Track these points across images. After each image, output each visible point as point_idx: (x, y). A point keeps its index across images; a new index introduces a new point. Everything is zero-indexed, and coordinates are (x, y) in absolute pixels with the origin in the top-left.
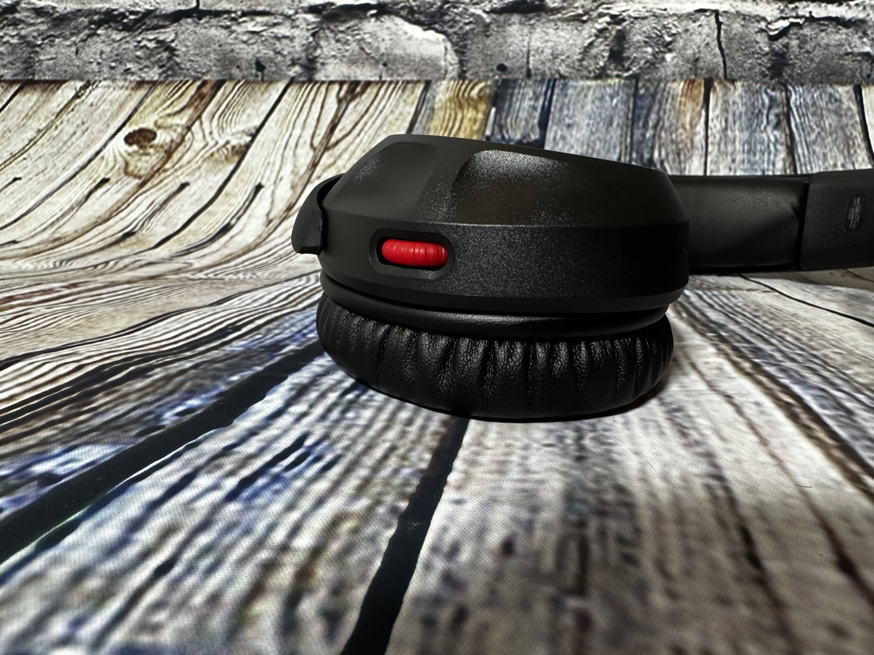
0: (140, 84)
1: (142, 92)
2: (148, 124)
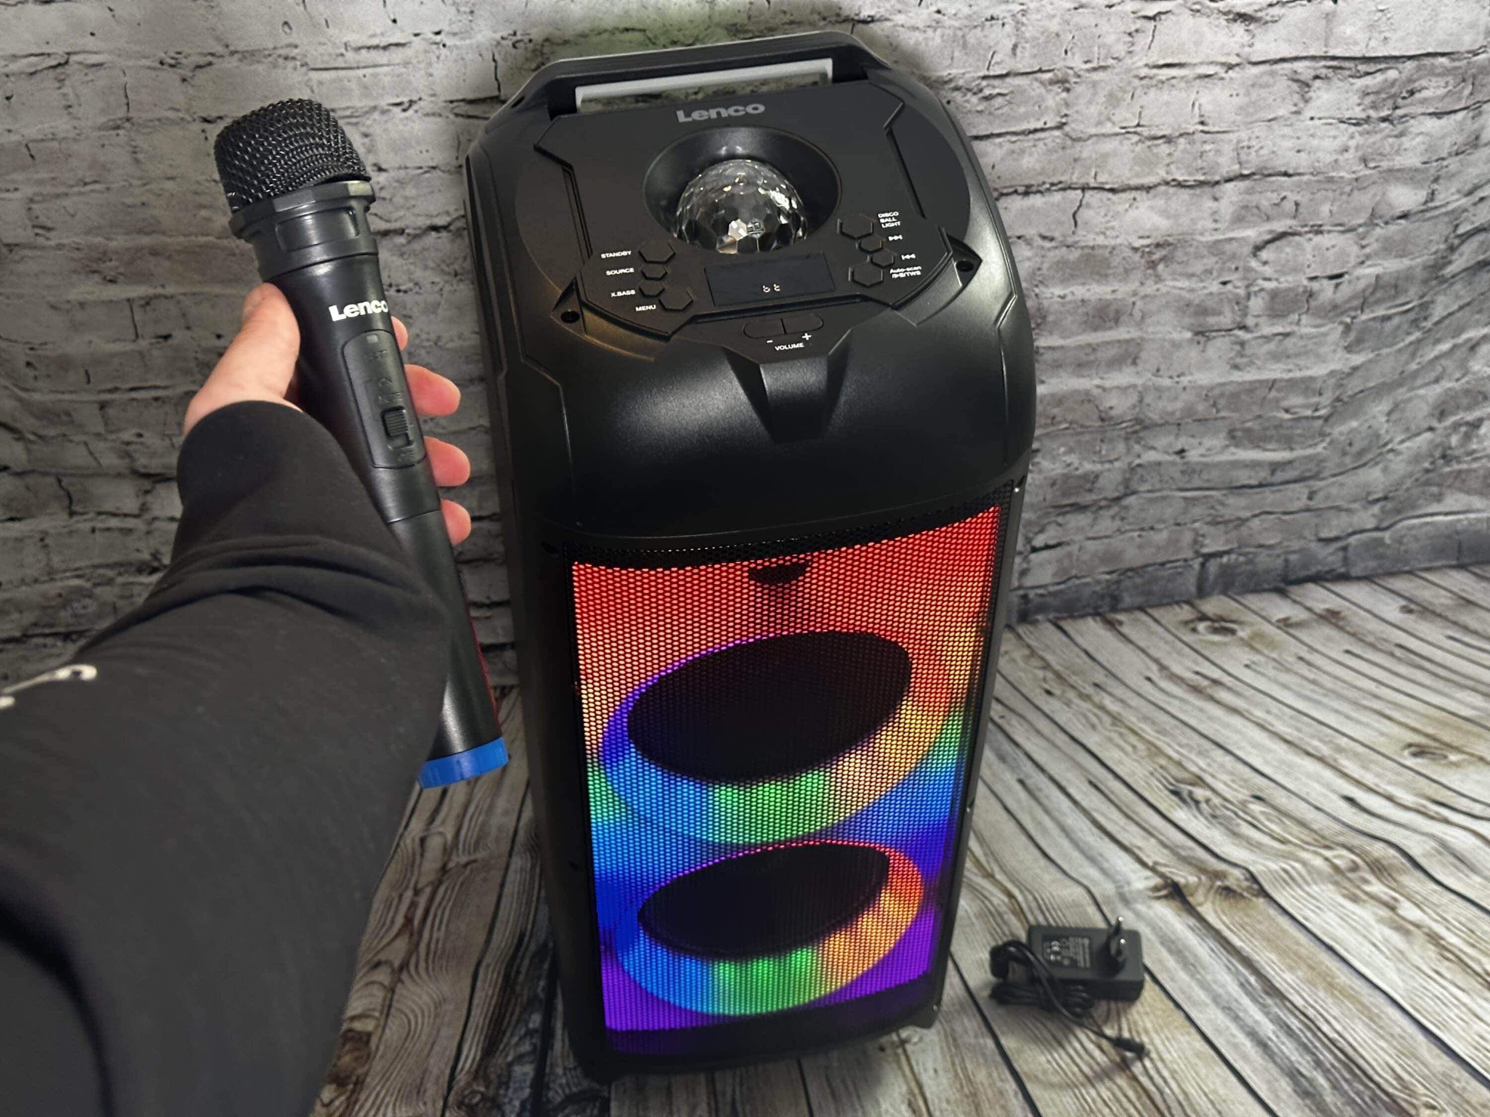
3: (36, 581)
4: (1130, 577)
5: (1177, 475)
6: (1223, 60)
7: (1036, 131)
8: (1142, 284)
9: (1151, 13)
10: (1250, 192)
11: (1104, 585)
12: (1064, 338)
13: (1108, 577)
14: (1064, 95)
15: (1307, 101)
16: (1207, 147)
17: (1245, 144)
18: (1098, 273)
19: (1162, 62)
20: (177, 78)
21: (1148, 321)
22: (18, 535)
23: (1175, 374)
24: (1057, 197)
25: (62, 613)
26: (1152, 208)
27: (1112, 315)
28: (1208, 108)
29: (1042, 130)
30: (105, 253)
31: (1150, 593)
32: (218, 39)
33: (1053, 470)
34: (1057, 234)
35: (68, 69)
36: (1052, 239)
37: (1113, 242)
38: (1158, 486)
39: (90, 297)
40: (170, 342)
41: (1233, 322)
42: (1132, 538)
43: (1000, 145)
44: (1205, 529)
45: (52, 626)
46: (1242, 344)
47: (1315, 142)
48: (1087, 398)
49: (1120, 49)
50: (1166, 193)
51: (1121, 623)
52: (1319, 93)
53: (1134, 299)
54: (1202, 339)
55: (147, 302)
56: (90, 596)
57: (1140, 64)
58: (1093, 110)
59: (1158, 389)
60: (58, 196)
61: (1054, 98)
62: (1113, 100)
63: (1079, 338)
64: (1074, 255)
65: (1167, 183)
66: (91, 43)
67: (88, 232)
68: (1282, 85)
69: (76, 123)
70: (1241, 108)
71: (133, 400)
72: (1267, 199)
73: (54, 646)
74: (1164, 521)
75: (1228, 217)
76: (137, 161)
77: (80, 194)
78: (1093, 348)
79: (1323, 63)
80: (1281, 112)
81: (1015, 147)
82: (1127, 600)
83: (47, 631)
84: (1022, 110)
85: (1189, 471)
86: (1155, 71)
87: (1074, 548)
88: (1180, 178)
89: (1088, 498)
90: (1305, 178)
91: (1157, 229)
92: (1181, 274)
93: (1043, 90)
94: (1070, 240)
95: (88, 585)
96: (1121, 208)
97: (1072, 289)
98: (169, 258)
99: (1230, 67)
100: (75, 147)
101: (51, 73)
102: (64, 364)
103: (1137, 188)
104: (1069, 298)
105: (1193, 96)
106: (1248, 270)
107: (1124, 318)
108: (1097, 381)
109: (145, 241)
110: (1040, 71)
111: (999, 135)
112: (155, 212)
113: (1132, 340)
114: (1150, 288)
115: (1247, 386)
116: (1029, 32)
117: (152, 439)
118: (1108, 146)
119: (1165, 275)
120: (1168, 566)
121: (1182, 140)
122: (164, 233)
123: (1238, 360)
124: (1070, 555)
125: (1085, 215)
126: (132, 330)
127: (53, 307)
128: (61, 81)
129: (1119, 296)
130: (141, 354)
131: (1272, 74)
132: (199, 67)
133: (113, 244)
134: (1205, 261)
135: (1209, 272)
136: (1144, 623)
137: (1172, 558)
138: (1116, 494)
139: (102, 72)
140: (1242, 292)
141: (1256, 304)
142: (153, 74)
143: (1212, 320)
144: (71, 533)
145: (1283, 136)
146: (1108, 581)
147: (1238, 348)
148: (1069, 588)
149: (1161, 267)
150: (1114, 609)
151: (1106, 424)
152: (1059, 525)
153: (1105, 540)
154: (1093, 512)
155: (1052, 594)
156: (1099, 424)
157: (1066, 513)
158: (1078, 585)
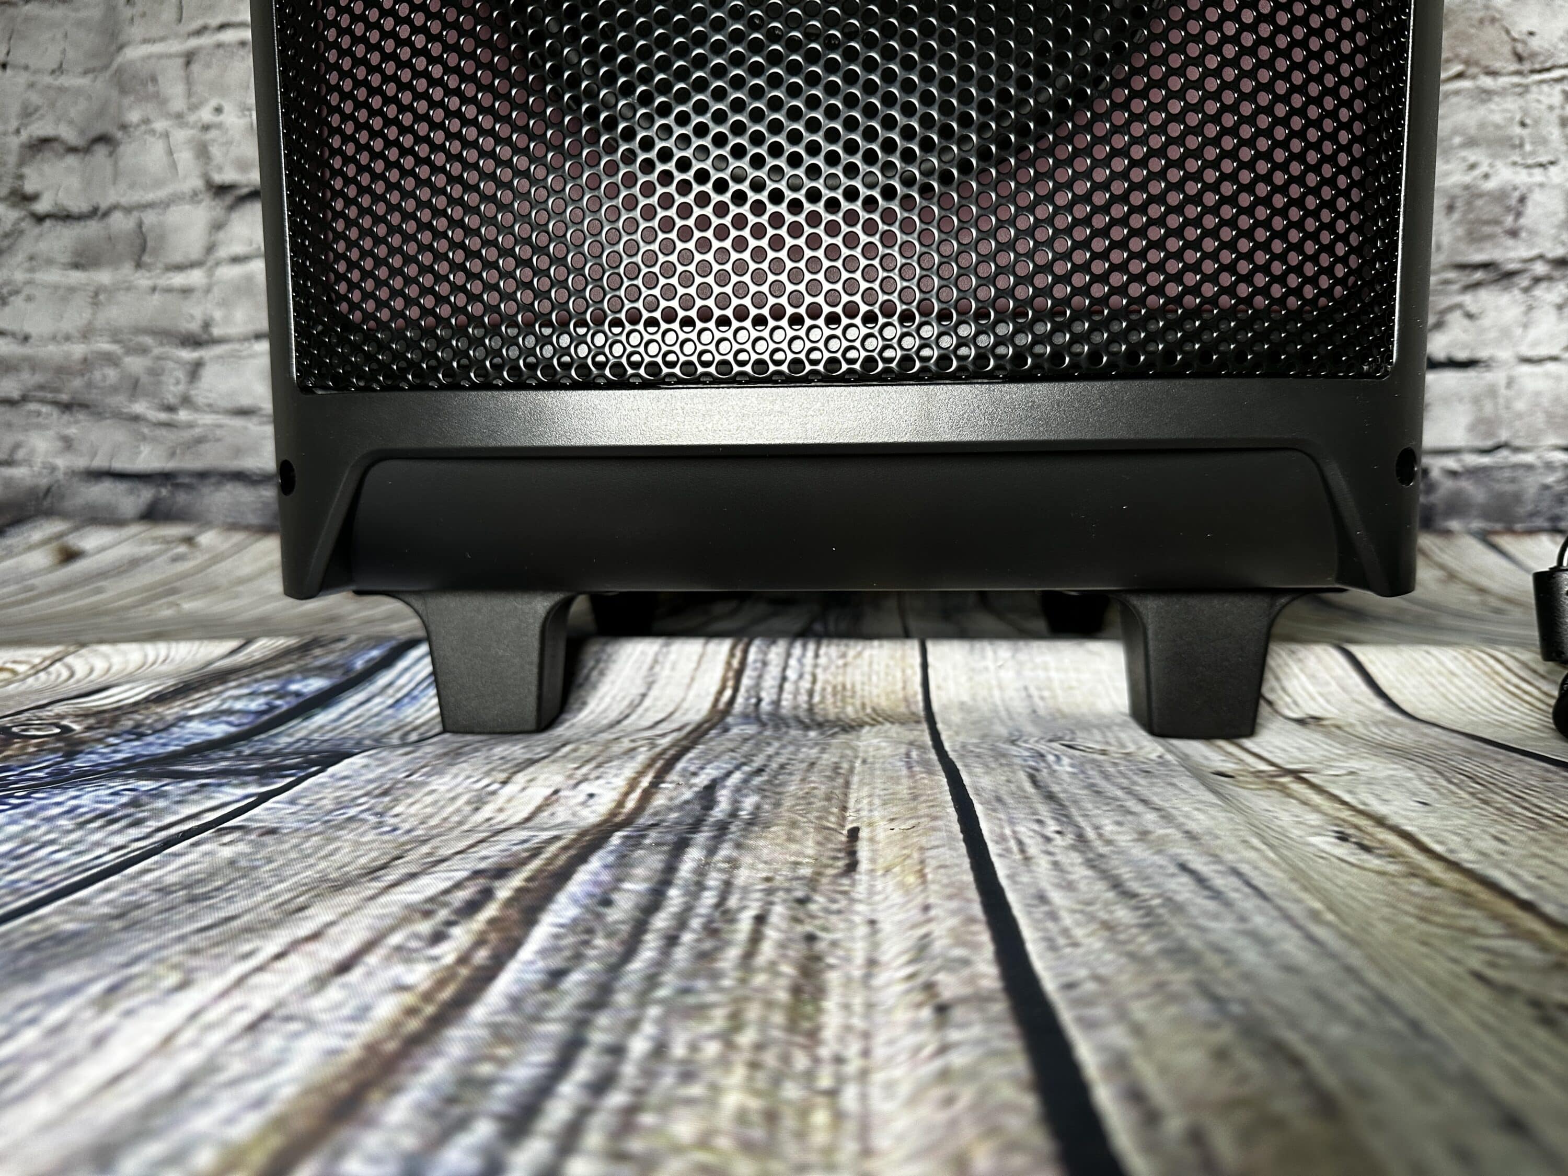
3: (68, 339)
22: (74, 283)
25: (76, 379)
45: (58, 391)
56: (115, 366)
73: (48, 416)
83: (50, 397)
87: (1498, 377)
89: (1511, 254)
95: (120, 351)
138: (1561, 253)
144: (129, 288)
148: (1501, 467)
151: (1527, 66)
152: (1470, 316)
153: (1551, 366)
154: (1526, 290)
155: (1473, 473)
156: (1514, 66)
157: (1477, 285)
158: (1515, 467)
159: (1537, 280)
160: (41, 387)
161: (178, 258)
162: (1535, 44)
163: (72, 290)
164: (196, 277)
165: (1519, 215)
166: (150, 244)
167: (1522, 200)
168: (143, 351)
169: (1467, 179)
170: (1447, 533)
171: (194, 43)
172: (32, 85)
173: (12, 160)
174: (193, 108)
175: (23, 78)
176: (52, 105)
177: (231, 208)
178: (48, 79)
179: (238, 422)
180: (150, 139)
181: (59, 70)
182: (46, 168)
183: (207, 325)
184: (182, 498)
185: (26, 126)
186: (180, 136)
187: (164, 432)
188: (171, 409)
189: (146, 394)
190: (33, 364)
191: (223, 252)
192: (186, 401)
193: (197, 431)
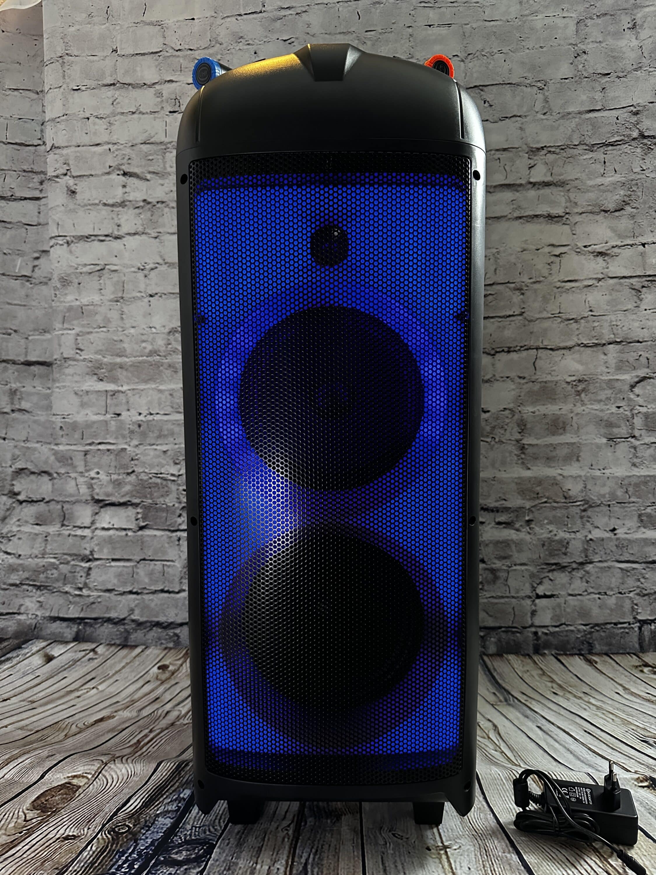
0: (166, 648)
1: (166, 651)
2: (167, 663)
3: (36, 557)
4: (598, 631)
5: (614, 549)
6: (595, 276)
7: (510, 316)
8: (575, 405)
9: (557, 253)
10: (622, 352)
11: (582, 634)
12: (538, 439)
13: (584, 628)
14: (522, 296)
15: (641, 300)
16: (596, 324)
17: (614, 323)
18: (550, 398)
19: (566, 279)
20: (143, 275)
21: (581, 431)
22: (37, 532)
23: (601, 468)
24: (524, 354)
25: (41, 576)
26: (573, 359)
27: (561, 425)
28: (592, 303)
29: (513, 316)
30: (101, 364)
31: (610, 644)
32: (161, 257)
33: (542, 534)
34: (526, 375)
35: (104, 271)
36: (524, 378)
37: (556, 379)
38: (604, 558)
39: (92, 389)
40: (120, 418)
41: (628, 433)
42: (594, 599)
43: (493, 323)
44: (638, 600)
45: (34, 581)
46: (635, 448)
47: (650, 323)
48: (555, 483)
49: (545, 272)
50: (579, 351)
51: (596, 662)
52: (647, 295)
53: (572, 415)
54: (613, 444)
55: (114, 393)
56: (56, 569)
57: (556, 280)
58: (536, 305)
59: (593, 478)
60: (89, 333)
61: (517, 298)
62: (546, 300)
63: (546, 439)
64: (536, 387)
65: (579, 345)
66: (115, 260)
67: (96, 353)
68: (627, 291)
69: (102, 297)
70: (609, 302)
71: (99, 450)
72: (631, 357)
73: (32, 591)
74: (612, 590)
75: (614, 366)
76: (122, 319)
77: (97, 332)
78: (554, 447)
79: (645, 279)
80: (630, 307)
81: (500, 324)
82: (598, 647)
83: (31, 583)
84: (502, 303)
85: (621, 545)
86: (564, 284)
87: (561, 600)
88: (585, 342)
89: (564, 560)
90: (649, 343)
91: (578, 371)
92: (595, 401)
93: (511, 293)
94: (533, 378)
95: (58, 563)
96: (557, 359)
97: (538, 408)
98: (126, 370)
99: (599, 280)
100: (99, 309)
101: (97, 273)
102: (74, 426)
103: (564, 348)
104: (537, 413)
105: (584, 297)
106: (630, 400)
107: (568, 428)
108: (560, 471)
109: (118, 360)
110: (508, 282)
111: (492, 317)
112: (126, 345)
113: (574, 443)
114: (579, 409)
115: (643, 479)
116: (501, 262)
117: (103, 476)
118: (546, 324)
119: (586, 401)
120: (619, 626)
121: (582, 321)
122: (126, 356)
123: (635, 460)
124: (559, 605)
125: (539, 363)
126: (104, 409)
127: (76, 394)
128: (100, 277)
129: (563, 412)
130: (106, 422)
131: (621, 284)
132: (152, 269)
133: (105, 360)
134: (606, 392)
135: (609, 399)
136: (610, 663)
137: (622, 621)
138: (581, 560)
139: (116, 274)
140: (628, 413)
141: (638, 421)
142: (135, 274)
143: (615, 430)
144: (59, 534)
145: (633, 320)
146: (585, 631)
147: (633, 450)
148: (562, 632)
149: (583, 395)
150: (591, 653)
151: (568, 501)
152: (551, 580)
153: (579, 597)
154: (570, 572)
155: (552, 634)
156: (564, 500)
157: (554, 570)
158: (567, 631)
159: (574, 569)
160: (27, 579)
161: (78, 524)
162: (571, 493)
163: (36, 535)
164: (87, 532)
165: (567, 548)
166: (67, 516)
167: (568, 543)
168: (68, 563)
169: (549, 536)
170: (543, 655)
171: (88, 448)
172: (16, 447)
173: (9, 478)
174: (87, 471)
175: (12, 444)
176: (24, 455)
177: (101, 507)
178: (23, 444)
179: (107, 594)
180: (69, 479)
181: (26, 440)
182: (23, 481)
183: (92, 552)
184: (89, 630)
185: (13, 464)
186: (81, 480)
187: (77, 599)
188: (80, 589)
189: (69, 583)
190: (24, 568)
191: (98, 525)
192: (86, 585)
193: (91, 600)
